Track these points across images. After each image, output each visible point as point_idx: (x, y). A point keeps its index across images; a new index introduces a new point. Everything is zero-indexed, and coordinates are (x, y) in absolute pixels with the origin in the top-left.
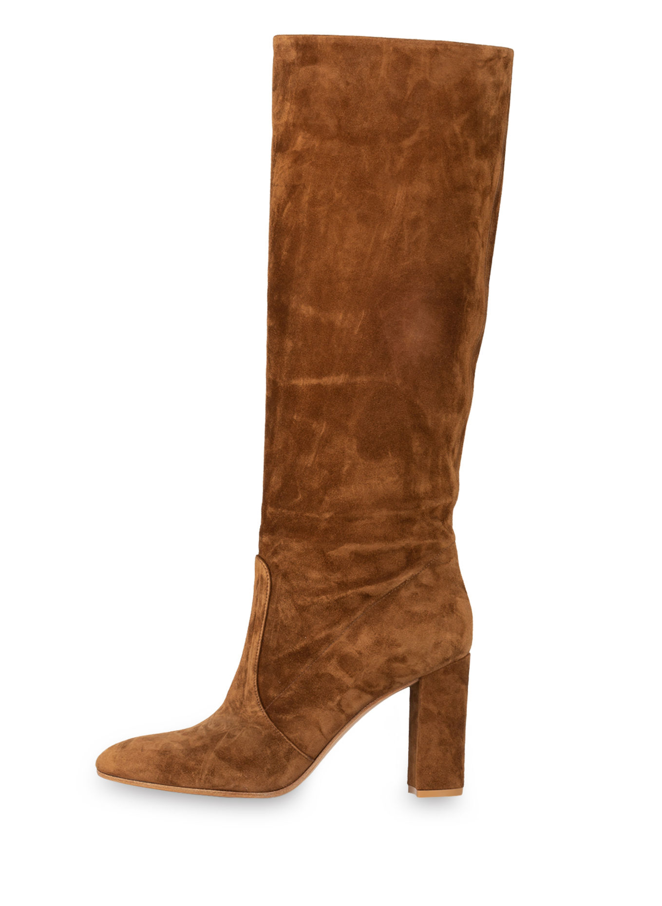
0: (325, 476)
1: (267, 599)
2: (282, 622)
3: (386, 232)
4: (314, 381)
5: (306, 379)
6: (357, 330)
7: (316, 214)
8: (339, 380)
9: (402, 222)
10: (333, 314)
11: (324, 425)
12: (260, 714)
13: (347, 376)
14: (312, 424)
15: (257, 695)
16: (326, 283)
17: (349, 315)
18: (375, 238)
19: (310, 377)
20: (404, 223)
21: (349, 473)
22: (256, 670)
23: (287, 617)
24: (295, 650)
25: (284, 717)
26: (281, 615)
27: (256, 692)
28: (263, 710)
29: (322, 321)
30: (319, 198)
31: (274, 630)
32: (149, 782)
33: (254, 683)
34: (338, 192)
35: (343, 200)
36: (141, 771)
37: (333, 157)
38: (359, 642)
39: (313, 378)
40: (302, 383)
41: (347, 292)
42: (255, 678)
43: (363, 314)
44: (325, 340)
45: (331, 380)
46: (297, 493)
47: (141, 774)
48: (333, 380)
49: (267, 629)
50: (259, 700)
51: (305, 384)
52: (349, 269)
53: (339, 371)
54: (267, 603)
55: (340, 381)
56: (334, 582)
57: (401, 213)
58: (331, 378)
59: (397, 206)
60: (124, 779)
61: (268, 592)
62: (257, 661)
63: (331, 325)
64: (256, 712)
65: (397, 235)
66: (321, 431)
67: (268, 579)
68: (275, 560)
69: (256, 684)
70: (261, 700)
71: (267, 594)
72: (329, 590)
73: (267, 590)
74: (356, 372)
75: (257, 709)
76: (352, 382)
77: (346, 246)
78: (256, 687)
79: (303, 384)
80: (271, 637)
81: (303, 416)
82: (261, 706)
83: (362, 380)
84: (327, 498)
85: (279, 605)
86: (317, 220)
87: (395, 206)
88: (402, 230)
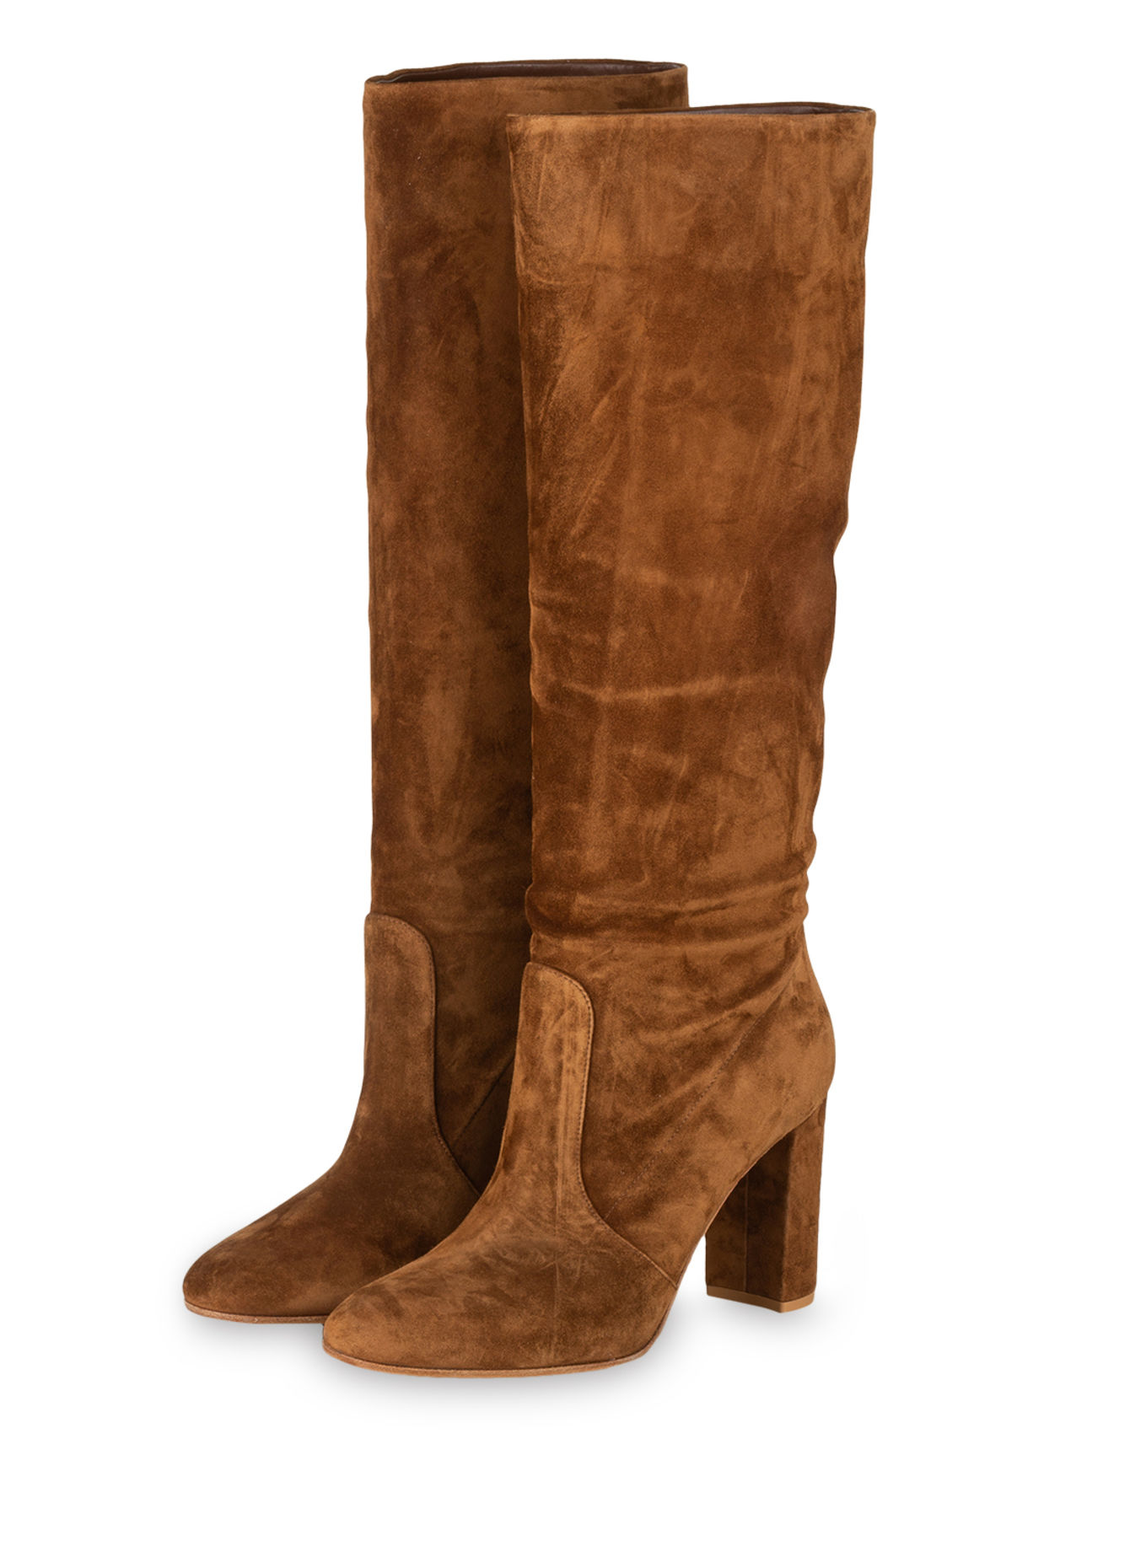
0: (687, 842)
1: (590, 1041)
2: (619, 1075)
3: (775, 439)
4: (669, 692)
5: (653, 689)
6: (738, 603)
7: (661, 417)
8: (711, 685)
9: (798, 419)
10: (698, 580)
11: (685, 760)
12: (599, 1228)
13: (723, 678)
14: (665, 760)
15: (587, 1198)
16: (683, 529)
17: (724, 580)
18: (761, 450)
19: (661, 684)
20: (800, 422)
21: (724, 834)
22: (579, 1157)
23: (629, 1066)
24: (643, 1118)
25: (639, 1229)
26: (617, 1063)
27: (582, 1192)
28: (601, 1221)
29: (680, 593)
30: (666, 389)
31: (607, 1088)
32: (465, 1369)
33: (578, 1178)
34: (699, 379)
35: (708, 391)
36: (453, 1353)
37: (688, 320)
38: (738, 1091)
39: (667, 686)
40: (647, 696)
41: (719, 542)
42: (579, 1171)
43: (747, 577)
44: (684, 624)
45: (698, 687)
46: (641, 872)
47: (453, 1359)
48: (701, 687)
49: (592, 1089)
50: (591, 1206)
51: (651, 697)
52: (721, 506)
53: (708, 672)
54: (590, 1046)
55: (713, 688)
56: (699, 1001)
57: (796, 405)
58: (697, 685)
59: (790, 394)
60: (421, 1370)
61: (591, 1029)
62: (580, 1142)
63: (695, 598)
64: (591, 1226)
65: (791, 442)
66: (681, 769)
67: (589, 1008)
68: (598, 975)
69: (580, 1180)
70: (595, 1207)
71: (589, 1032)
72: (693, 1016)
73: (589, 1027)
74: (737, 671)
75: (593, 1221)
76: (731, 687)
77: (717, 467)
78: (582, 1185)
79: (649, 697)
80: (602, 1101)
81: (649, 749)
82: (597, 1214)
83: (744, 683)
84: (690, 877)
85: (612, 1049)
86: (664, 427)
87: (788, 395)
88: (797, 433)
